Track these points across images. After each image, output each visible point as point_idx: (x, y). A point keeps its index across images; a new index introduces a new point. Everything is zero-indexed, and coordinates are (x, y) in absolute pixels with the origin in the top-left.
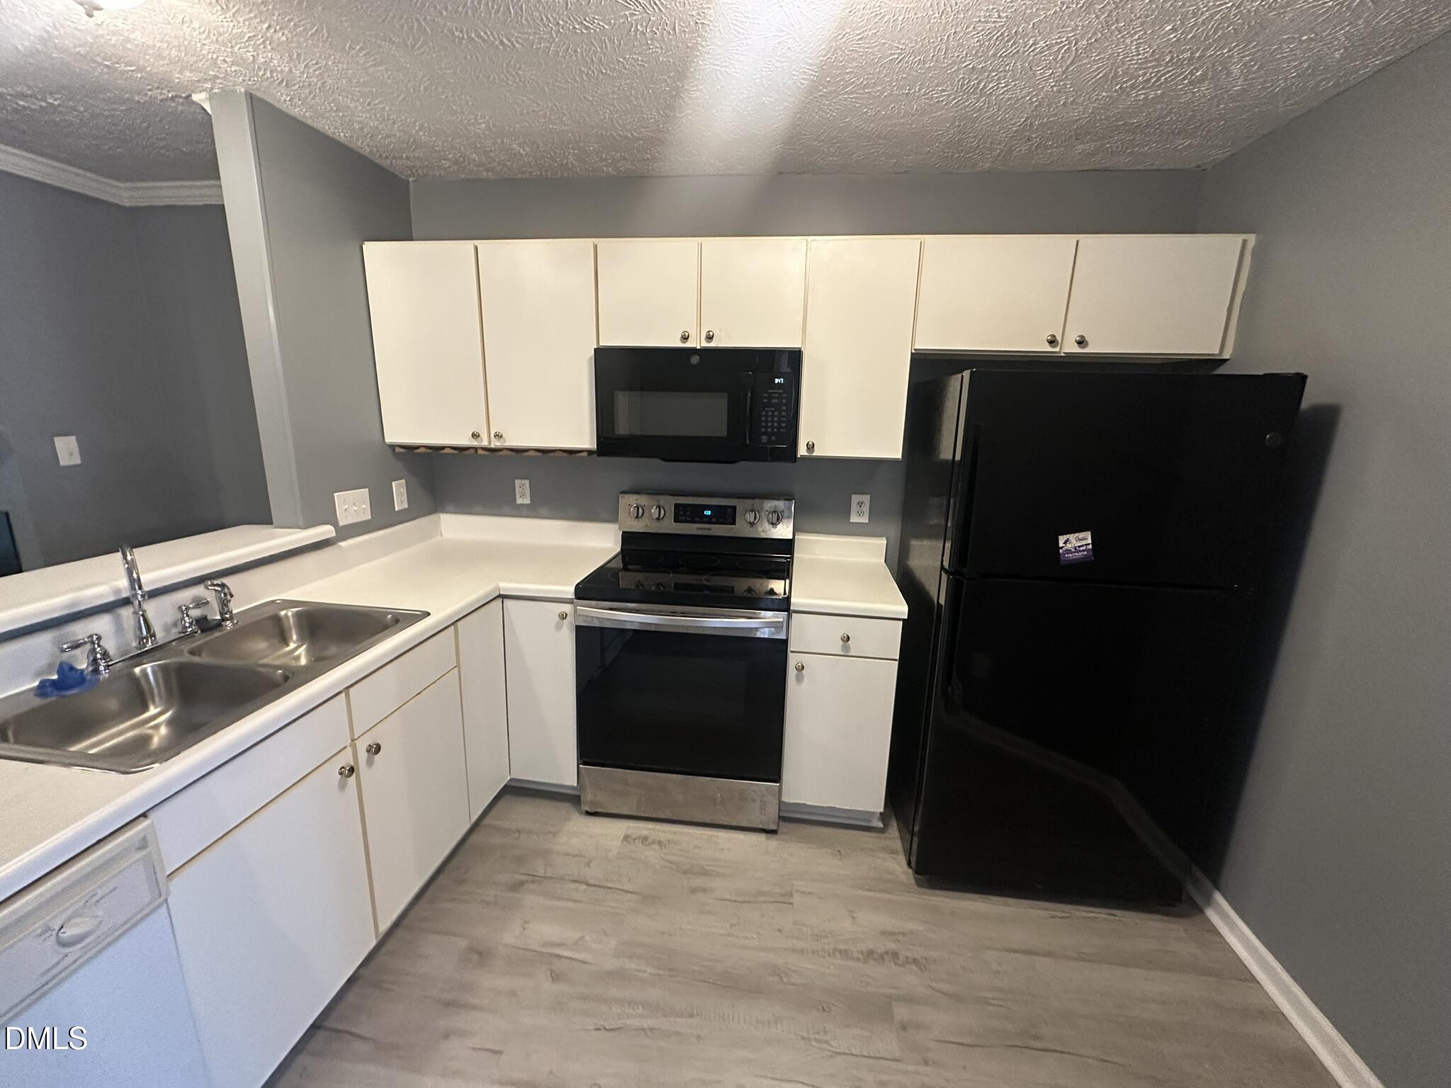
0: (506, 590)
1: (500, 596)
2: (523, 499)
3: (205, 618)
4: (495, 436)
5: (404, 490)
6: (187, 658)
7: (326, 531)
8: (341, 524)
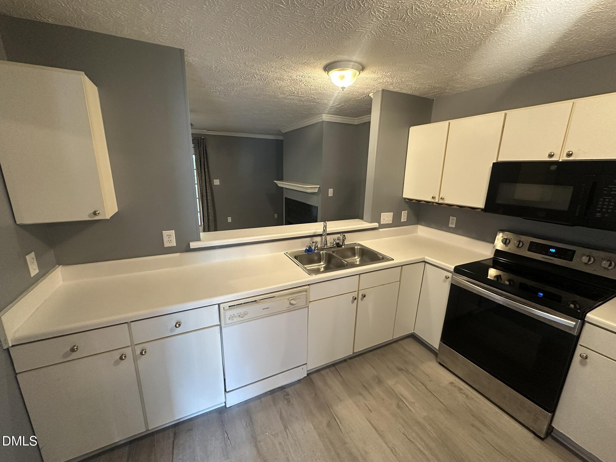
0: (427, 260)
1: (424, 261)
2: (452, 225)
3: (339, 243)
4: (441, 198)
5: (406, 215)
6: (331, 253)
7: (376, 225)
8: (381, 223)
